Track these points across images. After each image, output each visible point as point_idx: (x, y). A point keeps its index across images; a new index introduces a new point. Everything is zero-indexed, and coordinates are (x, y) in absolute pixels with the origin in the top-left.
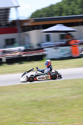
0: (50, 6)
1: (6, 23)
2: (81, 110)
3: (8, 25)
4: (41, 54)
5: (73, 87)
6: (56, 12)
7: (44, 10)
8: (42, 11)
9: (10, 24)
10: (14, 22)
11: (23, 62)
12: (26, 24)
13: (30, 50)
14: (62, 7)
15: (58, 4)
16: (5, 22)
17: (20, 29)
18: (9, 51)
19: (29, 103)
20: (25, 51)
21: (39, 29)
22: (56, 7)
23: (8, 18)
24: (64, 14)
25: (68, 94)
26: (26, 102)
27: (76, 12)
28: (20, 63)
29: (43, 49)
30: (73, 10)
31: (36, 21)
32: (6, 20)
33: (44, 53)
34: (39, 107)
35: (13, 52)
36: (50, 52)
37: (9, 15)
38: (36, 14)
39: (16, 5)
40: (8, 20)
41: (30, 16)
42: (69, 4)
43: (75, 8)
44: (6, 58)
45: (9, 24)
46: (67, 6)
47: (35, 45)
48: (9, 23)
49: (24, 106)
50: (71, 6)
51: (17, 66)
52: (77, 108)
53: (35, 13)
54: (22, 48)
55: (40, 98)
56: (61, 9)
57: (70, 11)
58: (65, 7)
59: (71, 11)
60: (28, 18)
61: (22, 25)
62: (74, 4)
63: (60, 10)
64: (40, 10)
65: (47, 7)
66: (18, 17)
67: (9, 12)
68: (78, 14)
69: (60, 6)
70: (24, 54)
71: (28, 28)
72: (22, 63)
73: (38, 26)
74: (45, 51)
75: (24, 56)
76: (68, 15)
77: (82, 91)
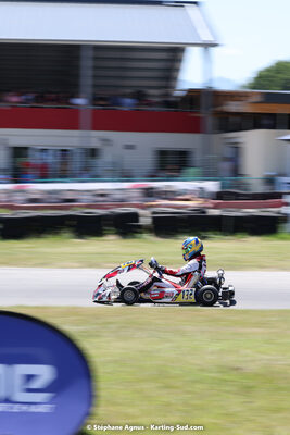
1: (168, 95)
4: (271, 212)
9: (178, 100)
10: (195, 97)
11: (210, 235)
12: (233, 107)
13: (237, 196)
16: (162, 91)
17: (210, 121)
18: (166, 192)
19: (212, 375)
20: (219, 196)
21: (274, 128)
23: (175, 79)
26: (202, 370)
29: (280, 196)
31: (270, 98)
32: (166, 87)
33: (285, 210)
34: (247, 390)
37: (177, 70)
39: (206, 38)
40: (173, 88)
41: (252, 81)
44: (154, 213)
45: (176, 102)
47: (254, 181)
48: (177, 97)
53: (268, 70)
54: (212, 186)
55: (252, 361)
60: (244, 87)
61: (219, 109)
64: (286, 63)
66: (211, 80)
67: (180, 60)
70: (216, 207)
71: (238, 119)
73: (273, 116)
74: (287, 204)
75: (216, 212)
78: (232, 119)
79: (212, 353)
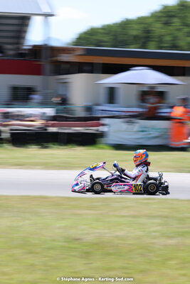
0: (123, 22)
1: (18, 49)
2: (185, 275)
3: (22, 55)
4: (92, 130)
5: (166, 217)
6: (136, 37)
7: (107, 30)
8: (103, 31)
9: (27, 52)
10: (37, 50)
11: (50, 145)
12: (65, 58)
13: (67, 119)
14: (150, 29)
15: (141, 21)
16: (15, 46)
17: (48, 67)
18: (18, 116)
19: (60, 244)
20: (54, 118)
21: (92, 73)
22: (136, 26)
23: (23, 38)
24: (152, 44)
25: (154, 232)
26: (54, 240)
27: (182, 43)
28: (42, 145)
29: (98, 119)
30: (175, 38)
32: (17, 44)
33: (101, 129)
34: (87, 255)
35: (28, 117)
36: (115, 129)
37: (25, 32)
38: (88, 38)
39: (46, 10)
40: (22, 44)
41: (75, 40)
42: (167, 24)
43: (180, 34)
44: (12, 130)
45: (25, 54)
46: (162, 28)
48: (25, 50)
49: (49, 249)
50: (171, 28)
51: (33, 152)
52: (176, 269)
53: (86, 33)
54: (50, 111)
55: (88, 234)
56: (147, 32)
57: (168, 38)
58: (158, 29)
59: (170, 39)
60: (69, 44)
61: (55, 59)
62: (178, 24)
63: (145, 35)
64: (98, 29)
65: (114, 24)
66: (49, 38)
67: (27, 25)
68: (186, 47)
69: (146, 26)
70: (53, 126)
71: (68, 66)
72: (46, 147)
73: (91, 64)
74: (103, 125)
76: (161, 48)
77: (187, 230)
78: (63, 66)
79: (59, 228)
